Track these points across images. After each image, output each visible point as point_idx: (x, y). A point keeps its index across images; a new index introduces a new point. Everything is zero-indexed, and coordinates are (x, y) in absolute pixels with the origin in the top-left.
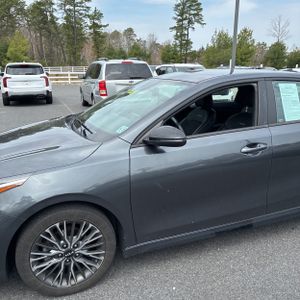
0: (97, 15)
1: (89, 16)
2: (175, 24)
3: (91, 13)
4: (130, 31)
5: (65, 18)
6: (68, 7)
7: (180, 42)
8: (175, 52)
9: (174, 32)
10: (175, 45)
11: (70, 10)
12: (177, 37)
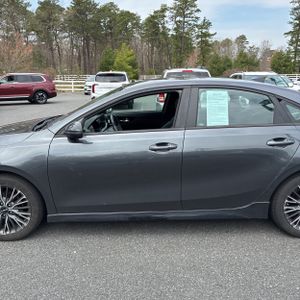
0: (207, 24)
1: (197, 26)
2: (291, 28)
3: (199, 22)
4: (243, 38)
5: (175, 29)
6: (178, 19)
7: (295, 48)
8: (288, 59)
9: (289, 38)
10: (289, 52)
11: (180, 21)
12: (292, 43)
